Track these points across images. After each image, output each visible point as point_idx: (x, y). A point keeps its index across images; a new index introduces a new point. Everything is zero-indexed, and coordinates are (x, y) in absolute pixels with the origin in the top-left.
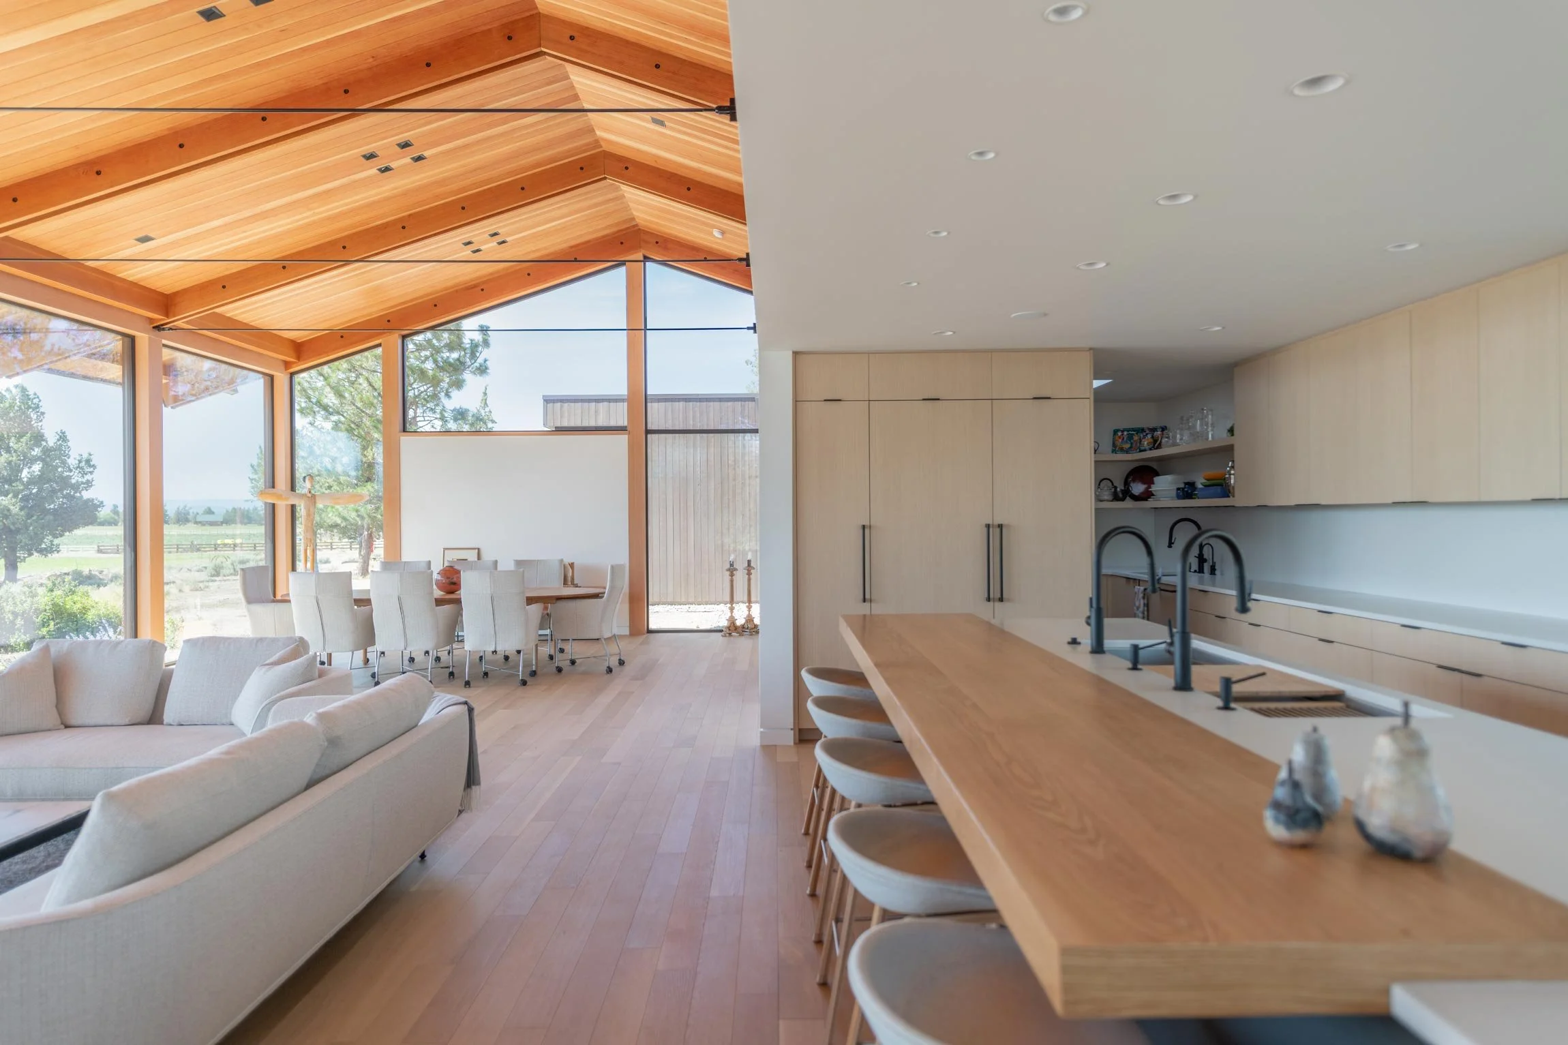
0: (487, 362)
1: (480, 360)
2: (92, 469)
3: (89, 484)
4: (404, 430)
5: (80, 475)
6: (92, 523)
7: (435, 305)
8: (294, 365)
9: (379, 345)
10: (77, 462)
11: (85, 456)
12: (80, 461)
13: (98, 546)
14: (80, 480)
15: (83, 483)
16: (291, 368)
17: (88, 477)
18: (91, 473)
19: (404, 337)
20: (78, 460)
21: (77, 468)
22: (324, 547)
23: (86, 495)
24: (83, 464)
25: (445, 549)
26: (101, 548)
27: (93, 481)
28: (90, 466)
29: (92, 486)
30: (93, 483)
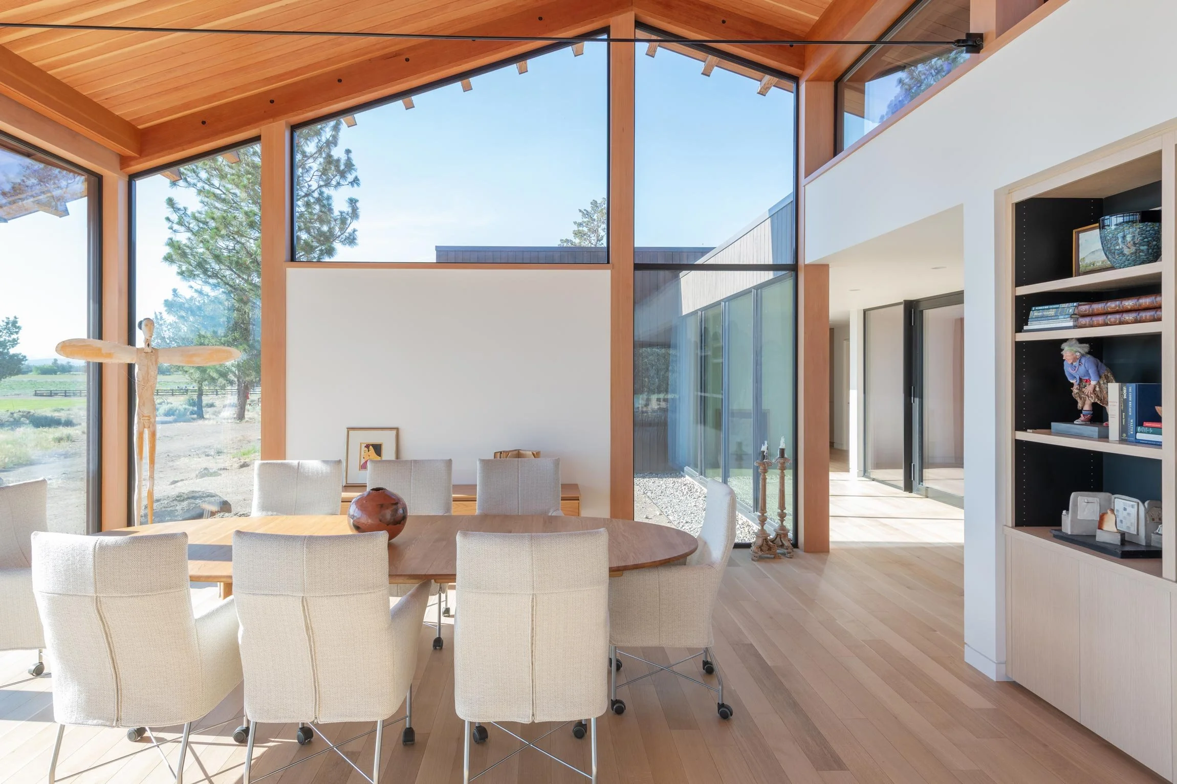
0: (355, 233)
1: (349, 230)
2: (17, 330)
3: (15, 342)
4: (293, 259)
5: (8, 335)
6: (17, 374)
7: (340, 81)
8: (132, 163)
9: (257, 139)
10: (5, 324)
11: (12, 319)
12: (8, 323)
13: (36, 391)
14: (7, 338)
15: (9, 341)
16: (129, 166)
17: (14, 336)
18: (17, 333)
19: (294, 128)
20: (6, 322)
21: (5, 328)
22: (211, 393)
23: (12, 351)
24: (10, 325)
25: (349, 429)
26: (38, 392)
27: (18, 339)
28: (16, 327)
29: (17, 344)
30: (19, 341)
